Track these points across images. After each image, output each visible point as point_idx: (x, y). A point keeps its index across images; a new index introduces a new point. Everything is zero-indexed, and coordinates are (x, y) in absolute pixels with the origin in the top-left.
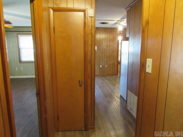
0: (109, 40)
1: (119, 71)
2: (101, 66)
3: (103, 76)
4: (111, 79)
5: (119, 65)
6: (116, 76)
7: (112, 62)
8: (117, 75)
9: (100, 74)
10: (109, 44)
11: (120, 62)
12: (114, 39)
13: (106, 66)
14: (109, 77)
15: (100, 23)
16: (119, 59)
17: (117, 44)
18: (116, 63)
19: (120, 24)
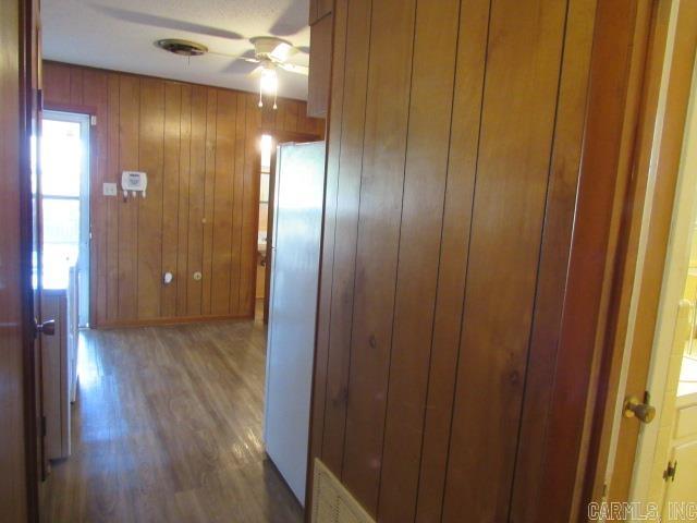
0: (215, 148)
1: (260, 294)
2: (168, 278)
3: (181, 328)
4: (219, 345)
5: (261, 271)
6: (246, 325)
7: (226, 256)
8: (252, 316)
9: (164, 318)
10: (210, 168)
11: (264, 255)
12: (239, 147)
13: (197, 275)
14: (208, 334)
15: (159, 43)
16: (262, 243)
17: (250, 171)
18: (246, 259)
19: (267, 59)
